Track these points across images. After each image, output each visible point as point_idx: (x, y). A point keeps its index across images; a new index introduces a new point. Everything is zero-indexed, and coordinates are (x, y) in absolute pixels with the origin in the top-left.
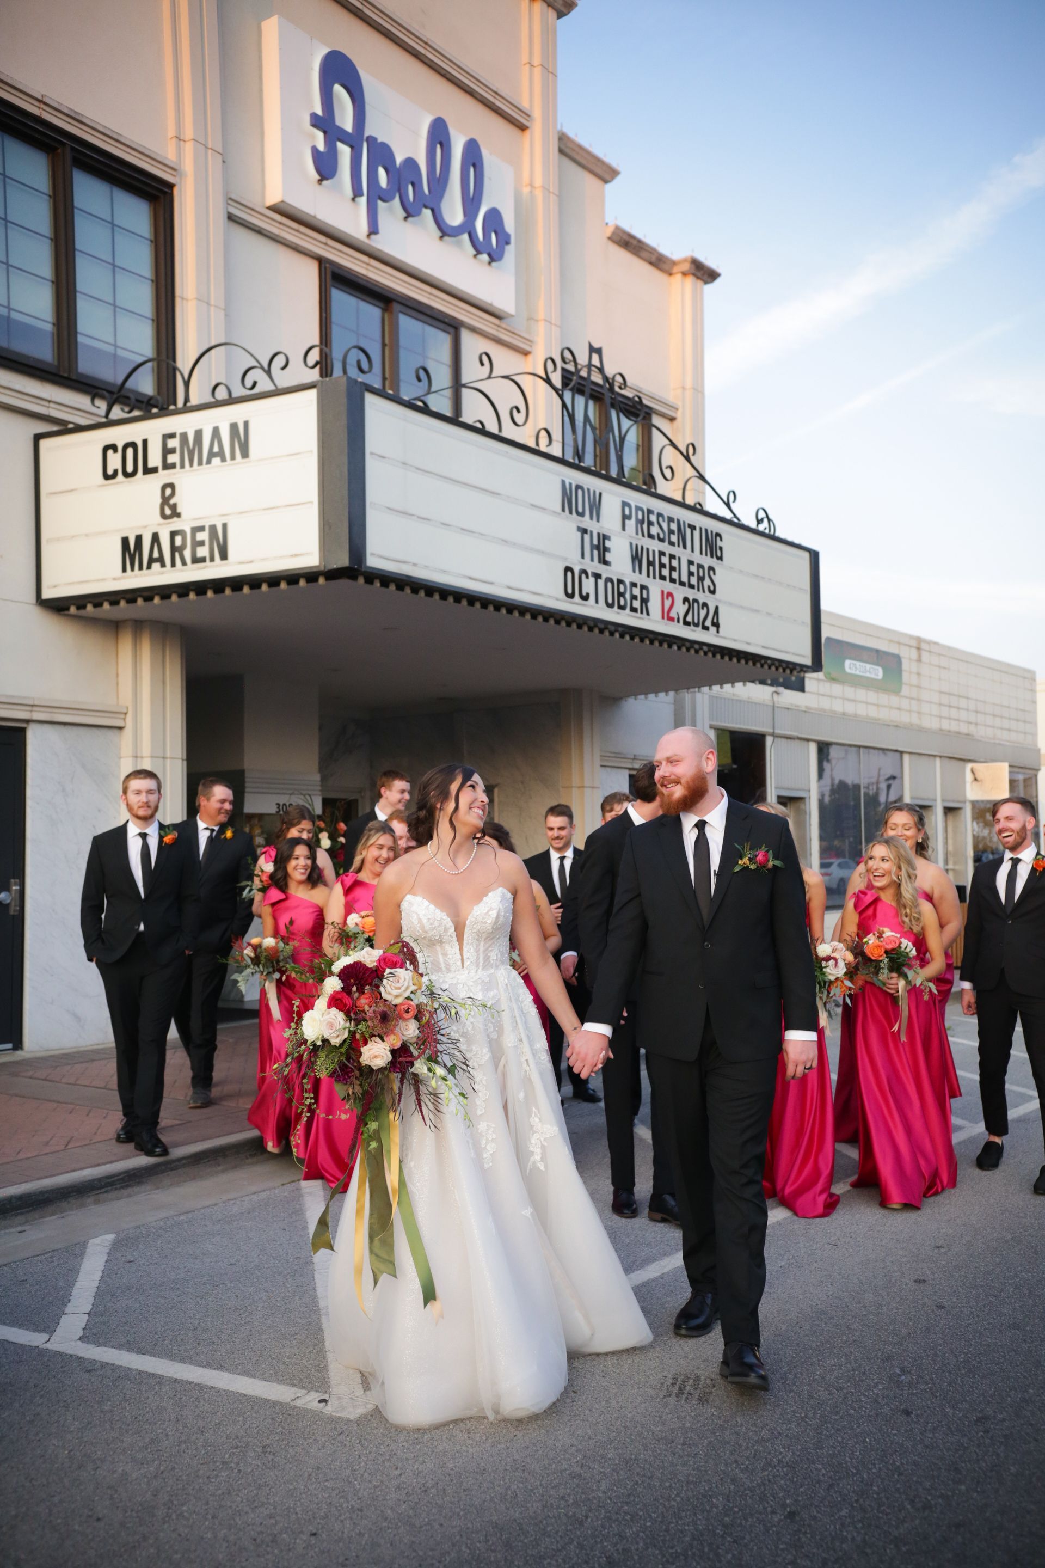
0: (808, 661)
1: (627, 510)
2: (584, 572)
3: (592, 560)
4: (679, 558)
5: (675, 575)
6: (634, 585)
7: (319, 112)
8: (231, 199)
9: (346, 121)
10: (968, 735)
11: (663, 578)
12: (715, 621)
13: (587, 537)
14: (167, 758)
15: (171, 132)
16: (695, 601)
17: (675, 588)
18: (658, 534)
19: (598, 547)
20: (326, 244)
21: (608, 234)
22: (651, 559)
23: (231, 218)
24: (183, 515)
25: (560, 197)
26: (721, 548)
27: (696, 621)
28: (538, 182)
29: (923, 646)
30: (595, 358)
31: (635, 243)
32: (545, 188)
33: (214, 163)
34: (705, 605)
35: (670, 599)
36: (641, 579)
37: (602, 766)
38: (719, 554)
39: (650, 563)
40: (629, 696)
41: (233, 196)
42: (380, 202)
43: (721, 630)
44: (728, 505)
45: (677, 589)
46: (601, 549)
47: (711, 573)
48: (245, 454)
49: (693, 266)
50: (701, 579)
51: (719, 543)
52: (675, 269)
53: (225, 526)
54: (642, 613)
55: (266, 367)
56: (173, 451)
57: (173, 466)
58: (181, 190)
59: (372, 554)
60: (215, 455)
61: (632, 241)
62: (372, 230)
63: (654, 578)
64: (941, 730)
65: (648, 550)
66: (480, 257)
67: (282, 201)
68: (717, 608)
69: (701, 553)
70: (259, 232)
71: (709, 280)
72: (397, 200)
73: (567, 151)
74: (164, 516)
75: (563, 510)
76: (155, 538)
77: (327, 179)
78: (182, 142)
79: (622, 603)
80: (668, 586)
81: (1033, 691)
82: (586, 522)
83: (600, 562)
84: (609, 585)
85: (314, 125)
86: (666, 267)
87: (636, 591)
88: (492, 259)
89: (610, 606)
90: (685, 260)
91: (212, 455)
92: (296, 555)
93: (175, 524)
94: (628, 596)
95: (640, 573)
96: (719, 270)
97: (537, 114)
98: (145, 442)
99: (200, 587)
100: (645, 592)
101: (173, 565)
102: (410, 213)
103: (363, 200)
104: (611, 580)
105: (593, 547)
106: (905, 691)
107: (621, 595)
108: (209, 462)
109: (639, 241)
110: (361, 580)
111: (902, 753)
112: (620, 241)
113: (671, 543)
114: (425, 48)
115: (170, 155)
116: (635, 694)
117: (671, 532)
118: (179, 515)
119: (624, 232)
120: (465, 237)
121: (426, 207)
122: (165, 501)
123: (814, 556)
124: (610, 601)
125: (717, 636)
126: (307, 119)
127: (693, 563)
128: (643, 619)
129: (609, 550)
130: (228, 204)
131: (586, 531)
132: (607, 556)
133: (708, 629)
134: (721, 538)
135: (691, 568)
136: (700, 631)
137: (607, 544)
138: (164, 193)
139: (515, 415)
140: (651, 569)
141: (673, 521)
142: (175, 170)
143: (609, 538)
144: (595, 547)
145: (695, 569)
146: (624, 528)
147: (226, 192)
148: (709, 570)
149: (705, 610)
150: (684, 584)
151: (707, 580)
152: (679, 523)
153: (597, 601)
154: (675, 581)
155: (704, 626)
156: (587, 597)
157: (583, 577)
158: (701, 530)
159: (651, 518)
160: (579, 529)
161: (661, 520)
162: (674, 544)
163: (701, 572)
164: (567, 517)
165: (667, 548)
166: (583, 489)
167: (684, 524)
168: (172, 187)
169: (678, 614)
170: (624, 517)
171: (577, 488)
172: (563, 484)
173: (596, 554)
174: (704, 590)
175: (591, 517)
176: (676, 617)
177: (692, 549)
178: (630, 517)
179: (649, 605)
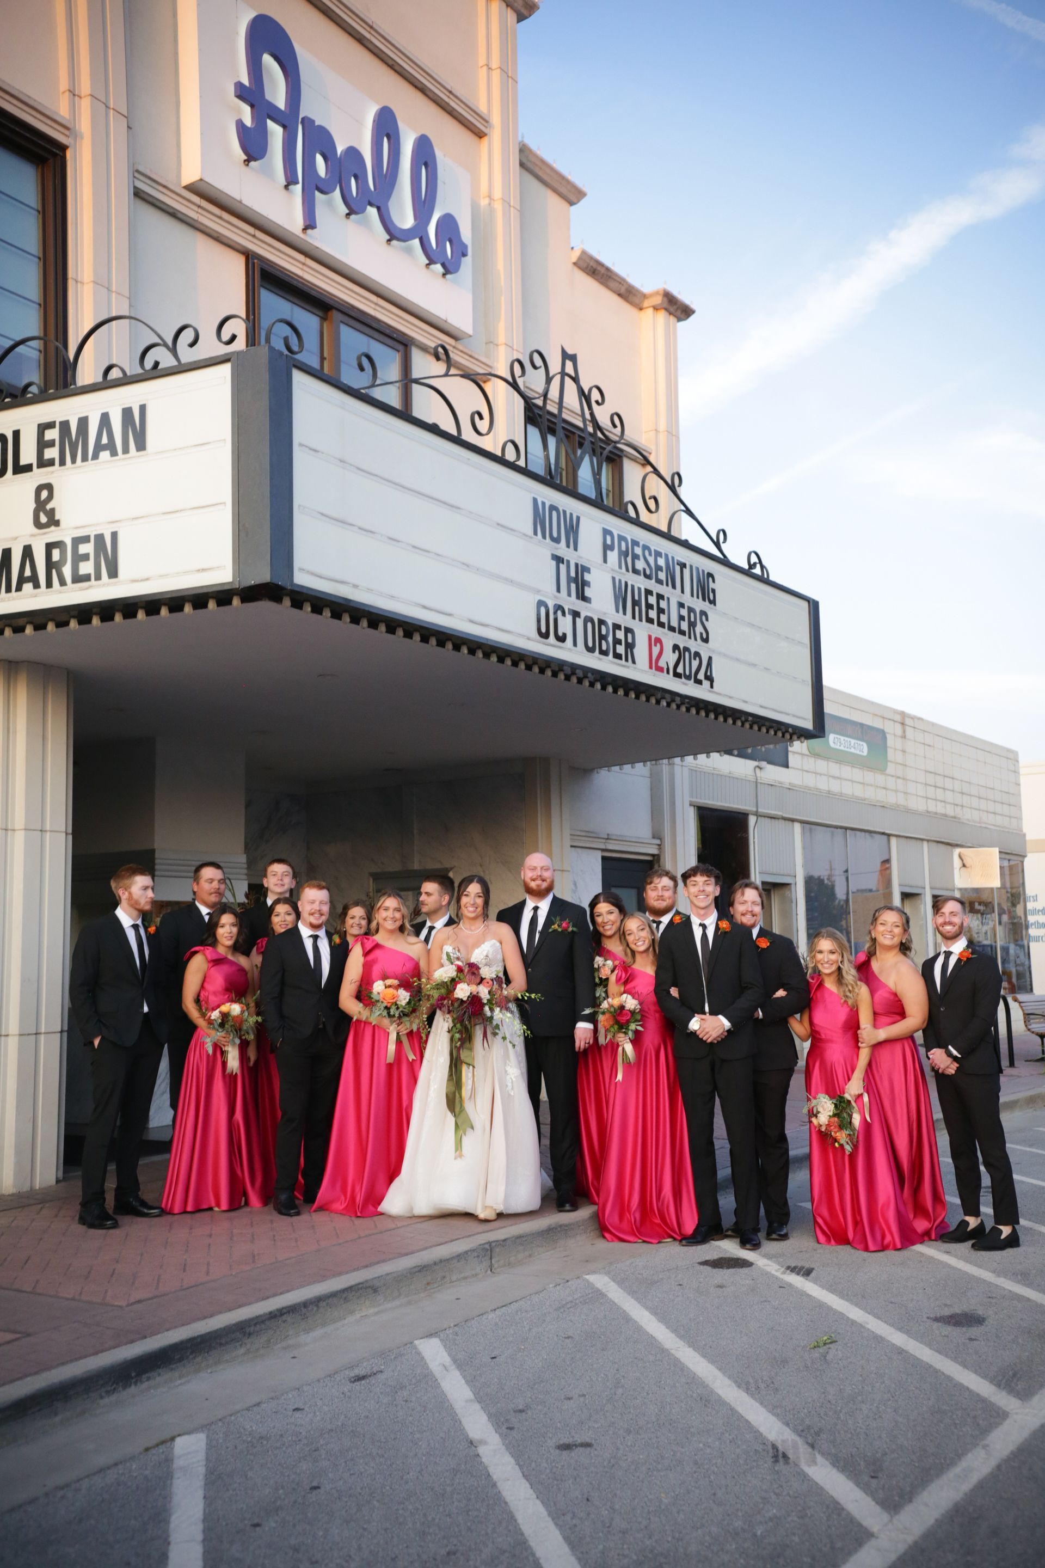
0: (808, 725)
1: (609, 538)
2: (559, 608)
3: (569, 595)
4: (668, 599)
5: (664, 618)
6: (617, 627)
7: (246, 82)
8: (138, 171)
9: (278, 95)
10: (955, 817)
11: (650, 621)
12: (709, 674)
13: (563, 568)
14: (46, 831)
15: (64, 85)
16: (686, 649)
17: (663, 633)
18: (644, 570)
19: (576, 580)
20: (254, 236)
21: (574, 260)
22: (637, 598)
23: (138, 194)
24: (62, 523)
25: (521, 212)
26: (714, 591)
27: (687, 673)
28: (498, 193)
29: (908, 721)
30: (569, 365)
31: (603, 271)
32: (506, 202)
33: (117, 127)
34: (697, 654)
35: (658, 645)
36: (626, 620)
37: (572, 846)
38: (712, 598)
39: (635, 603)
40: (600, 768)
41: (141, 169)
42: (317, 193)
43: (715, 684)
44: (717, 545)
45: (666, 634)
46: (580, 584)
47: (704, 618)
48: (141, 446)
49: (665, 299)
50: (692, 625)
51: (712, 585)
52: (646, 304)
53: (114, 535)
54: (627, 660)
55: (170, 343)
56: (51, 444)
57: (51, 463)
58: (75, 152)
59: (301, 569)
60: (104, 448)
61: (599, 268)
62: (308, 223)
63: (641, 620)
64: (928, 812)
65: (633, 587)
66: (432, 266)
67: (201, 180)
68: (710, 658)
69: (692, 595)
70: (174, 214)
71: (682, 316)
72: (338, 191)
73: (529, 165)
74: (38, 524)
75: (535, 533)
76: (28, 552)
77: (255, 160)
78: (76, 97)
79: (604, 647)
80: (656, 631)
81: (1016, 772)
82: (562, 549)
83: (578, 598)
84: (589, 625)
85: (239, 97)
86: (636, 300)
87: (620, 635)
88: (447, 271)
89: (591, 650)
90: (657, 293)
91: (99, 448)
92: (204, 570)
93: (53, 535)
94: (610, 639)
95: (625, 613)
96: (693, 306)
97: (496, 119)
98: (16, 434)
99: (83, 613)
100: (630, 636)
101: (49, 585)
102: (353, 210)
103: (298, 188)
104: (592, 620)
105: (569, 580)
106: (891, 769)
107: (603, 638)
108: (96, 456)
109: (608, 269)
110: (287, 602)
111: (889, 835)
112: (587, 268)
113: (659, 581)
114: (370, 33)
115: (63, 110)
116: (609, 765)
117: (659, 568)
118: (57, 523)
119: (591, 258)
120: (416, 242)
121: (371, 204)
122: (40, 505)
123: (814, 607)
124: (590, 644)
125: (710, 691)
126: (231, 90)
127: (683, 606)
128: (628, 667)
129: (588, 584)
130: (134, 177)
131: (562, 560)
132: (587, 592)
133: (701, 683)
134: (713, 579)
135: (682, 612)
136: (692, 685)
137: (586, 576)
138: (54, 154)
139: (478, 422)
140: (637, 610)
141: (660, 555)
142: (68, 129)
143: (588, 570)
144: (573, 580)
145: (685, 613)
146: (605, 559)
147: (132, 163)
148: (701, 614)
149: (698, 660)
150: (674, 630)
151: (699, 627)
152: (667, 558)
153: (575, 643)
154: (663, 625)
155: (696, 680)
156: (564, 638)
157: (559, 614)
158: (691, 569)
159: (636, 550)
160: (553, 557)
161: (647, 554)
162: (662, 583)
163: (692, 617)
164: (539, 541)
165: (654, 587)
166: (558, 510)
167: (673, 560)
168: (64, 149)
169: (667, 664)
170: (605, 547)
171: (551, 508)
172: (535, 502)
173: (573, 588)
174: (695, 637)
175: (568, 544)
176: (665, 668)
177: (683, 590)
178: (612, 547)
179: (635, 651)
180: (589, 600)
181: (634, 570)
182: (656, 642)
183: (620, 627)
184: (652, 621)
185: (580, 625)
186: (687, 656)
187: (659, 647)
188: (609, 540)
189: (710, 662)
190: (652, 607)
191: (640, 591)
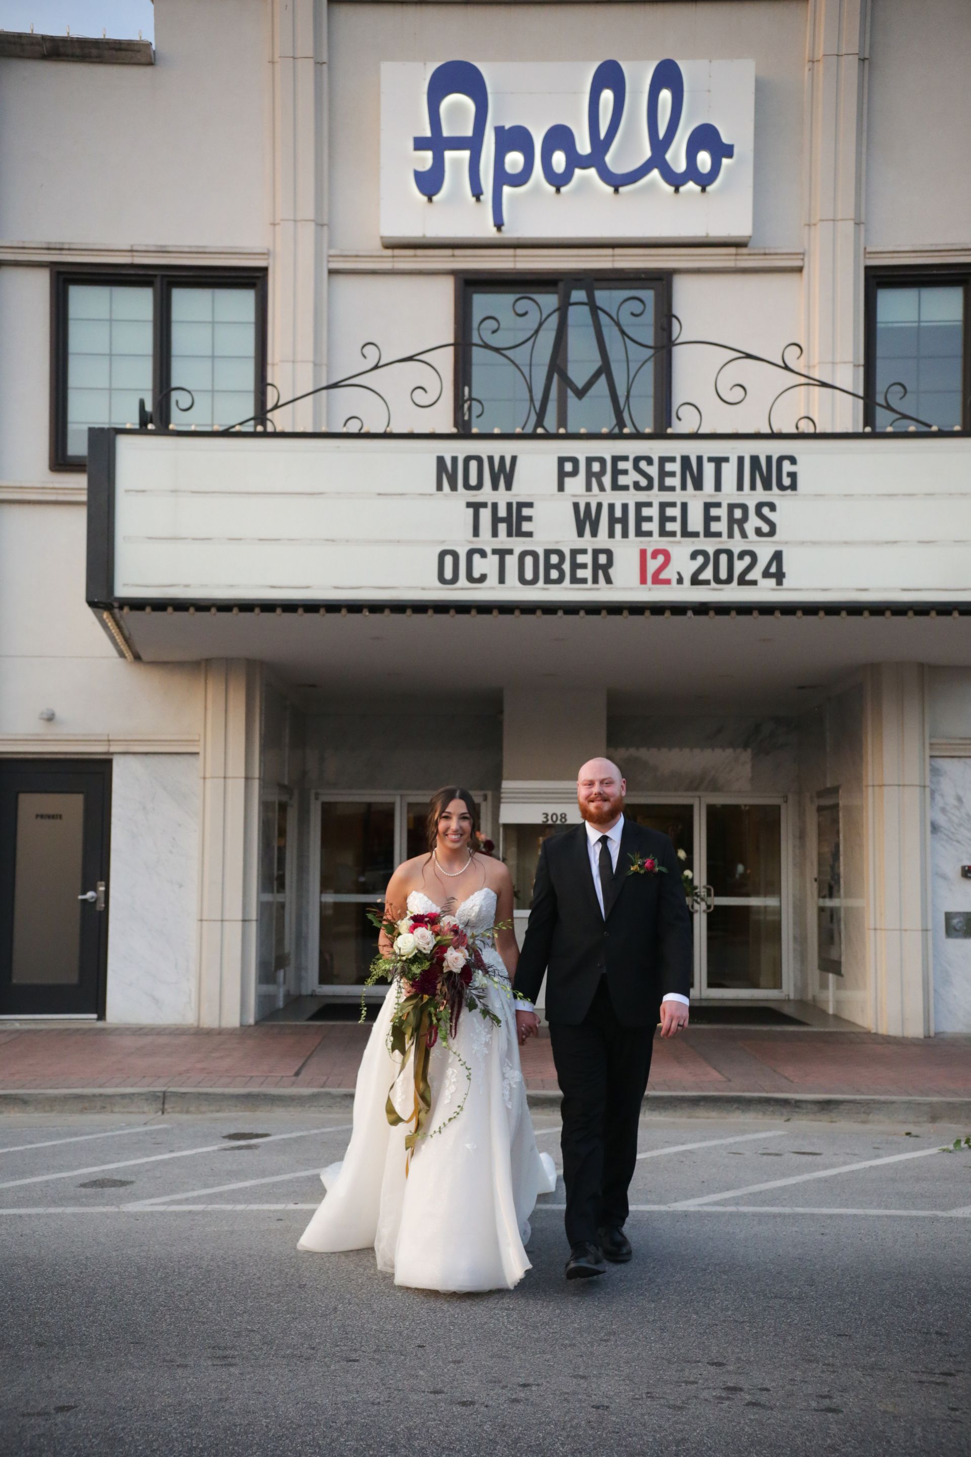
1: (568, 465)
2: (475, 551)
3: (495, 535)
4: (684, 504)
5: (673, 526)
6: (579, 552)
8: (329, 256)
9: (462, 127)
11: (643, 534)
12: (773, 570)
13: (485, 512)
14: (228, 777)
16: (721, 551)
17: (671, 542)
18: (637, 483)
19: (507, 519)
20: (453, 256)
22: (619, 515)
23: (333, 272)
26: (792, 474)
27: (724, 577)
33: (306, 232)
34: (747, 553)
35: (661, 556)
36: (596, 542)
38: (786, 483)
39: (616, 521)
41: (332, 253)
43: (787, 580)
46: (514, 520)
47: (764, 509)
50: (736, 522)
51: (786, 469)
54: (595, 582)
58: (275, 269)
59: (125, 585)
63: (625, 536)
65: (611, 505)
67: (381, 237)
68: (777, 553)
69: (739, 489)
70: (373, 273)
75: (439, 489)
78: (276, 226)
79: (553, 576)
80: (656, 543)
82: (484, 495)
83: (509, 536)
89: (528, 583)
94: (566, 566)
95: (594, 535)
100: (602, 557)
104: (533, 553)
105: (496, 520)
107: (552, 567)
113: (667, 489)
117: (667, 475)
124: (529, 577)
126: (414, 146)
127: (718, 505)
128: (598, 589)
129: (529, 519)
130: (329, 262)
131: (484, 505)
132: (526, 527)
133: (754, 583)
134: (793, 461)
135: (714, 512)
136: (732, 589)
137: (526, 512)
138: (258, 278)
139: (419, 396)
140: (618, 528)
141: (672, 459)
142: (266, 254)
143: (530, 505)
144: (502, 520)
145: (722, 512)
146: (561, 488)
147: (325, 251)
148: (759, 506)
149: (747, 560)
150: (696, 535)
151: (754, 521)
152: (686, 460)
153: (502, 580)
154: (673, 534)
155: (742, 581)
156: (483, 578)
157: (476, 557)
158: (741, 460)
159: (621, 465)
160: (469, 505)
161: (643, 465)
162: (672, 489)
163: (738, 514)
164: (446, 495)
165: (656, 496)
166: (479, 459)
167: (700, 459)
168: (265, 270)
169: (679, 574)
170: (562, 475)
171: (467, 460)
172: (441, 460)
173: (502, 527)
174: (744, 535)
175: (495, 487)
176: (674, 578)
177: (718, 487)
178: (575, 473)
179: (611, 571)
180: (529, 534)
181: (616, 487)
182: (655, 554)
183: (584, 552)
184: (649, 534)
185: (511, 562)
186: (723, 558)
187: (661, 559)
188: (568, 467)
189: (778, 557)
190: (649, 519)
191: (625, 507)
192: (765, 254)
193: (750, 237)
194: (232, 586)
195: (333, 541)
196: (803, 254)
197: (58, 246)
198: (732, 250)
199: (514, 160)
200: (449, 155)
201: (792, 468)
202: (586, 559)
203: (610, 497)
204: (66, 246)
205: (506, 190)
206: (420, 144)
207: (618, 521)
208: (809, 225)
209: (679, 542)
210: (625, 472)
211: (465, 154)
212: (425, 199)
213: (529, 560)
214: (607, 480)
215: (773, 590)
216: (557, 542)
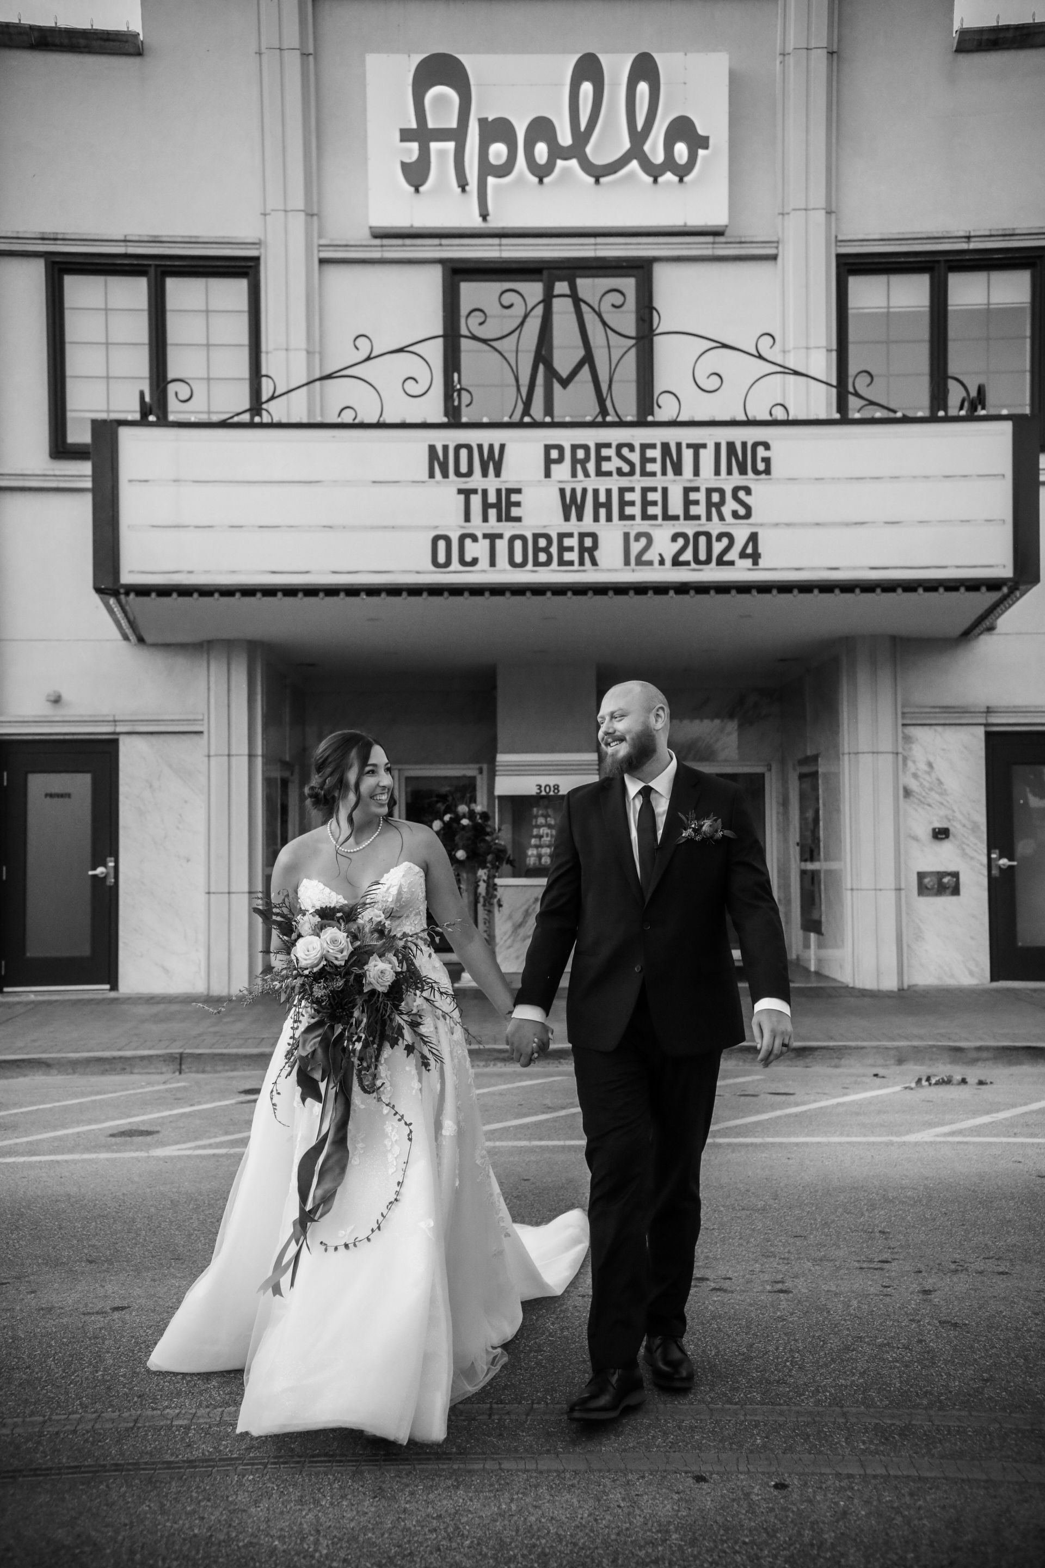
0: (1002, 573)
2: (467, 536)
3: (485, 521)
4: (664, 489)
5: (654, 510)
6: (565, 535)
8: (320, 246)
11: (627, 518)
12: (749, 551)
13: (475, 498)
14: (232, 755)
16: (700, 533)
17: (653, 525)
18: (619, 469)
19: (496, 505)
20: (441, 245)
21: (954, 45)
22: (602, 500)
23: (322, 261)
26: (766, 459)
27: (703, 558)
31: (1011, 34)
34: (724, 535)
36: (582, 526)
38: (760, 467)
39: (600, 506)
41: (322, 243)
43: (762, 561)
46: (503, 506)
47: (740, 494)
50: (714, 505)
51: (760, 454)
54: (582, 565)
58: (267, 258)
63: (609, 520)
65: (595, 491)
66: (660, 180)
68: (753, 535)
69: (717, 474)
70: (363, 261)
75: (431, 477)
78: (267, 216)
79: (542, 559)
80: (639, 526)
82: (475, 482)
83: (499, 521)
84: (518, 542)
89: (519, 566)
94: (554, 549)
95: (580, 519)
100: (588, 540)
104: (522, 537)
105: (486, 506)
107: (540, 550)
113: (648, 475)
117: (648, 461)
124: (518, 560)
127: (697, 489)
128: (584, 571)
129: (518, 504)
130: (319, 251)
131: (475, 491)
132: (515, 512)
133: (732, 563)
134: (767, 446)
135: (693, 496)
136: (711, 569)
137: (514, 498)
138: (250, 267)
139: (411, 387)
140: (603, 512)
141: (653, 446)
142: (258, 244)
143: (518, 491)
144: (492, 506)
145: (701, 496)
146: (548, 474)
147: (316, 242)
148: (736, 490)
149: (725, 541)
150: (676, 518)
151: (730, 505)
152: (665, 447)
153: (493, 563)
154: (654, 517)
155: (720, 562)
156: (475, 561)
157: (468, 542)
158: (718, 446)
159: (605, 452)
160: (460, 491)
161: (625, 451)
162: (653, 474)
163: (716, 497)
164: (438, 482)
165: (638, 482)
166: (469, 448)
167: (679, 445)
168: (257, 259)
169: (660, 555)
170: (548, 462)
171: (458, 448)
172: (432, 449)
173: (492, 513)
174: (722, 518)
175: (485, 474)
176: (656, 559)
177: (696, 473)
178: (560, 460)
179: (596, 553)
180: (518, 519)
181: (599, 473)
182: (637, 538)
183: (570, 535)
184: (632, 518)
185: (502, 546)
186: (702, 540)
187: (643, 541)
188: (554, 454)
189: (753, 538)
190: (632, 503)
191: (609, 492)
192: (741, 243)
193: (726, 226)
194: (234, 572)
195: (330, 527)
196: (778, 242)
197: (52, 236)
198: (710, 239)
199: (498, 151)
200: (434, 146)
201: (766, 454)
202: (572, 542)
203: (594, 483)
204: (60, 236)
205: (491, 180)
206: (406, 135)
207: (602, 505)
208: (783, 214)
209: (661, 525)
210: (608, 459)
211: (451, 145)
212: (412, 189)
213: (518, 544)
214: (591, 466)
215: (750, 570)
216: (545, 527)
